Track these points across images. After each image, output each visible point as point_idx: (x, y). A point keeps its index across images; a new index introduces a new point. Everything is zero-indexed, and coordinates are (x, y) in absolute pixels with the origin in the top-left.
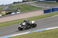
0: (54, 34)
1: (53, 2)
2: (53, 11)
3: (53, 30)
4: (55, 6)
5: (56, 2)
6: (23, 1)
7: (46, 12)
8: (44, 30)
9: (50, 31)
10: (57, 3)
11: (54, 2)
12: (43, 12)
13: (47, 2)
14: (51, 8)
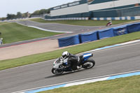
1: (80, 19)
2: (81, 42)
3: (79, 88)
4: (85, 30)
5: (87, 18)
6: (8, 15)
7: (64, 42)
8: (58, 87)
9: (73, 90)
10: (90, 21)
11: (83, 18)
12: (56, 43)
13: (67, 19)
14: (77, 35)
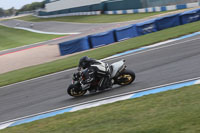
0: (97, 123)
